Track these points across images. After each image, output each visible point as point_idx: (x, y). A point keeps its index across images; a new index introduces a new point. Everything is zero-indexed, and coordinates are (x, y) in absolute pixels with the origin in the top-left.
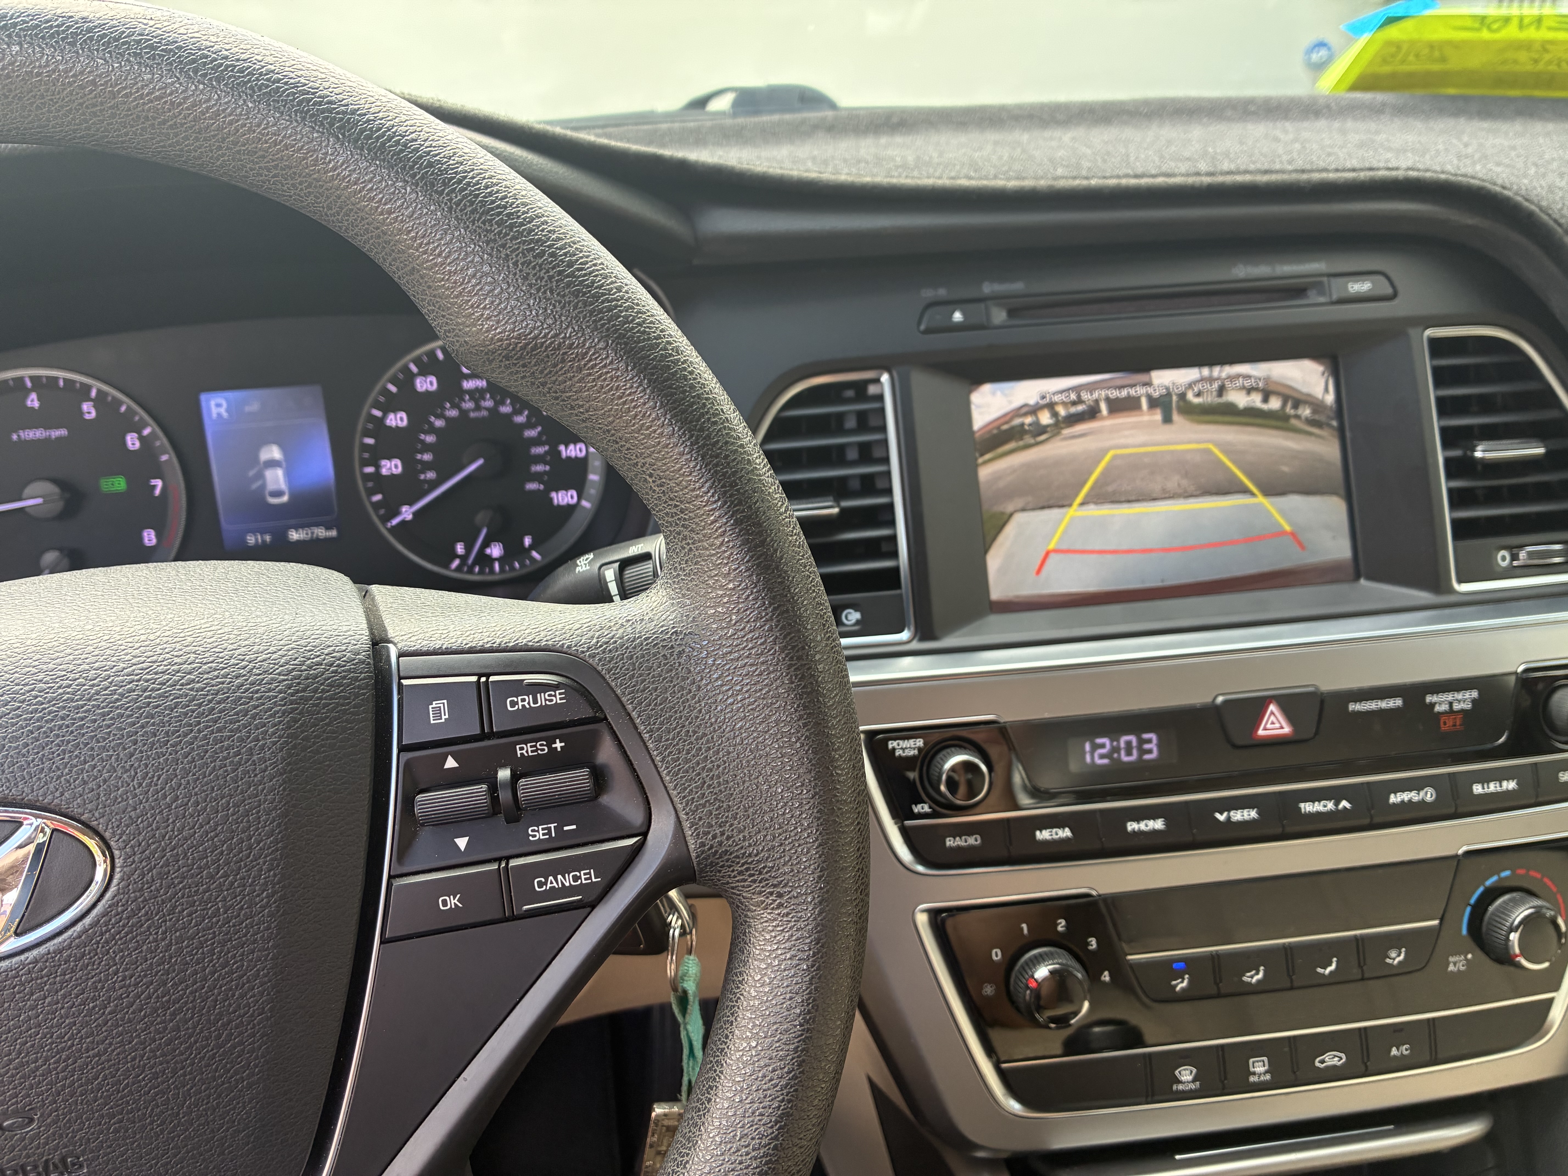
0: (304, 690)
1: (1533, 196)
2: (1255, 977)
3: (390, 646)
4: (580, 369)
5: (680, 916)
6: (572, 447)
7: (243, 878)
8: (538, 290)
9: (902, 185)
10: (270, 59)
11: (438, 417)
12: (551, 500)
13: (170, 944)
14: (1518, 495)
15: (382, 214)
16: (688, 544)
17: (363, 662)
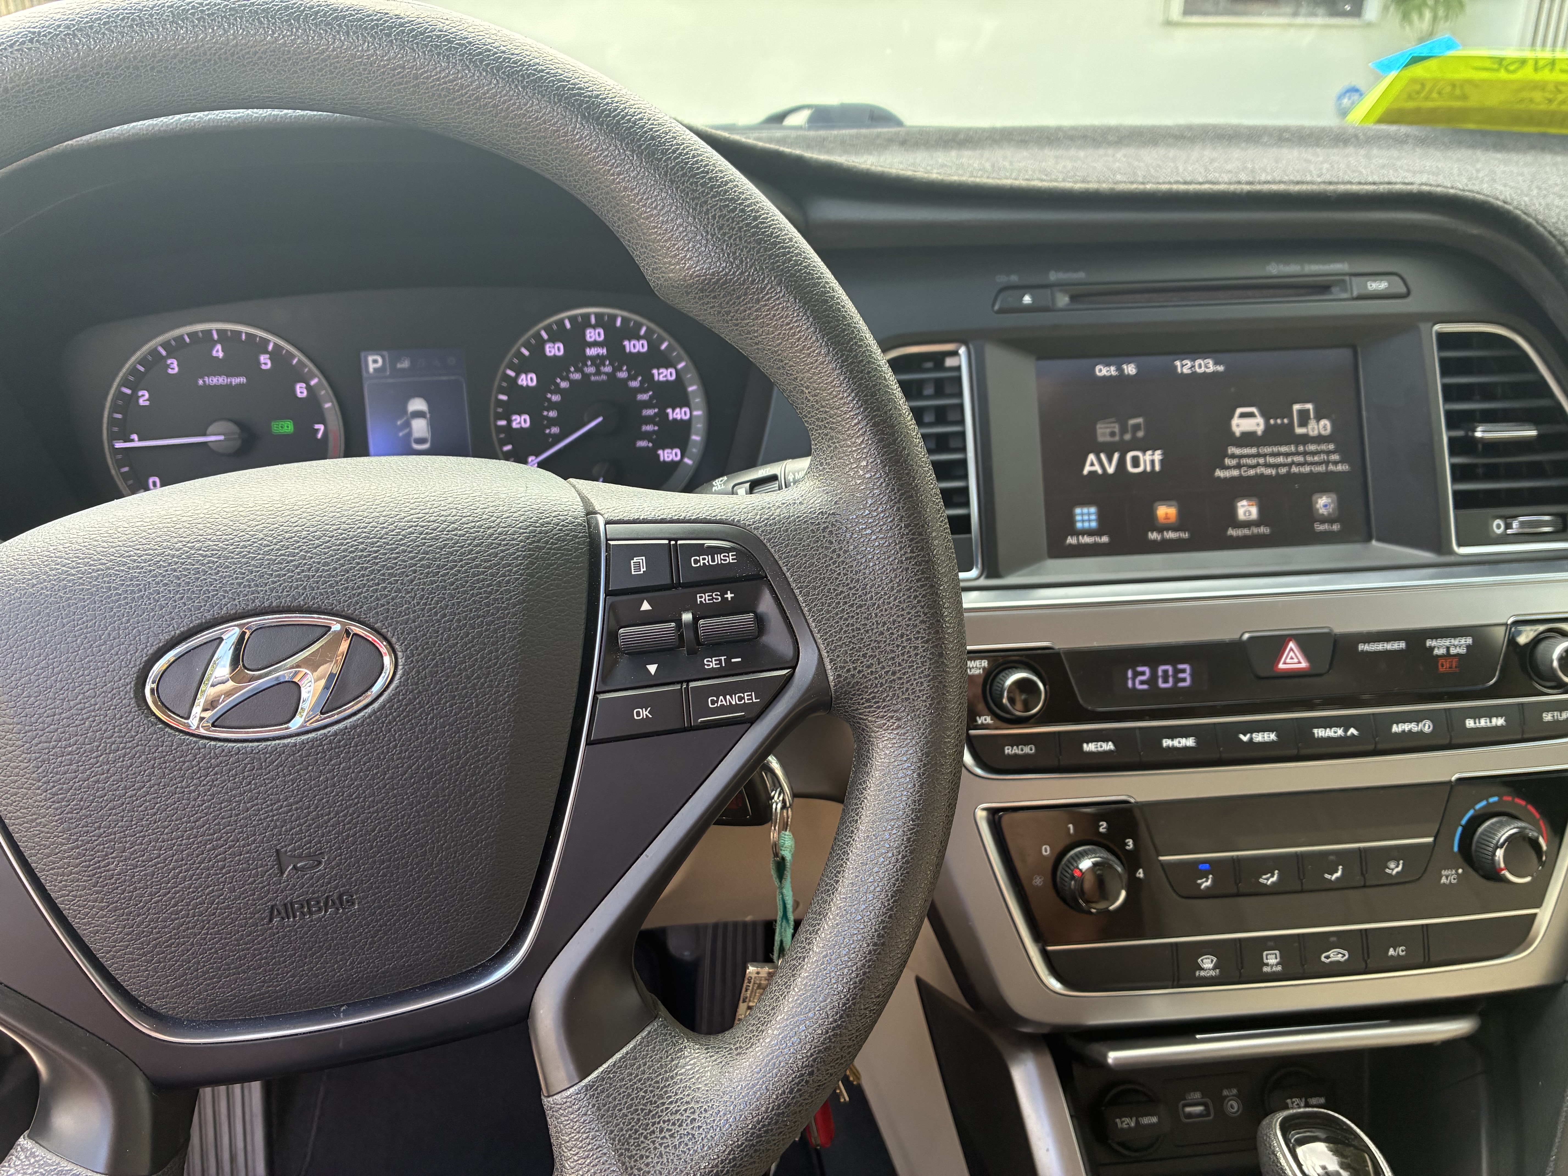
0: (538, 541)
1: (1531, 210)
2: (1270, 880)
3: (598, 516)
4: (758, 301)
5: (782, 791)
6: (678, 410)
7: (491, 681)
8: (730, 238)
9: (985, 184)
10: (536, 54)
11: (562, 379)
12: (658, 456)
13: (436, 728)
14: (1513, 472)
15: (613, 175)
16: (834, 443)
17: (581, 525)
